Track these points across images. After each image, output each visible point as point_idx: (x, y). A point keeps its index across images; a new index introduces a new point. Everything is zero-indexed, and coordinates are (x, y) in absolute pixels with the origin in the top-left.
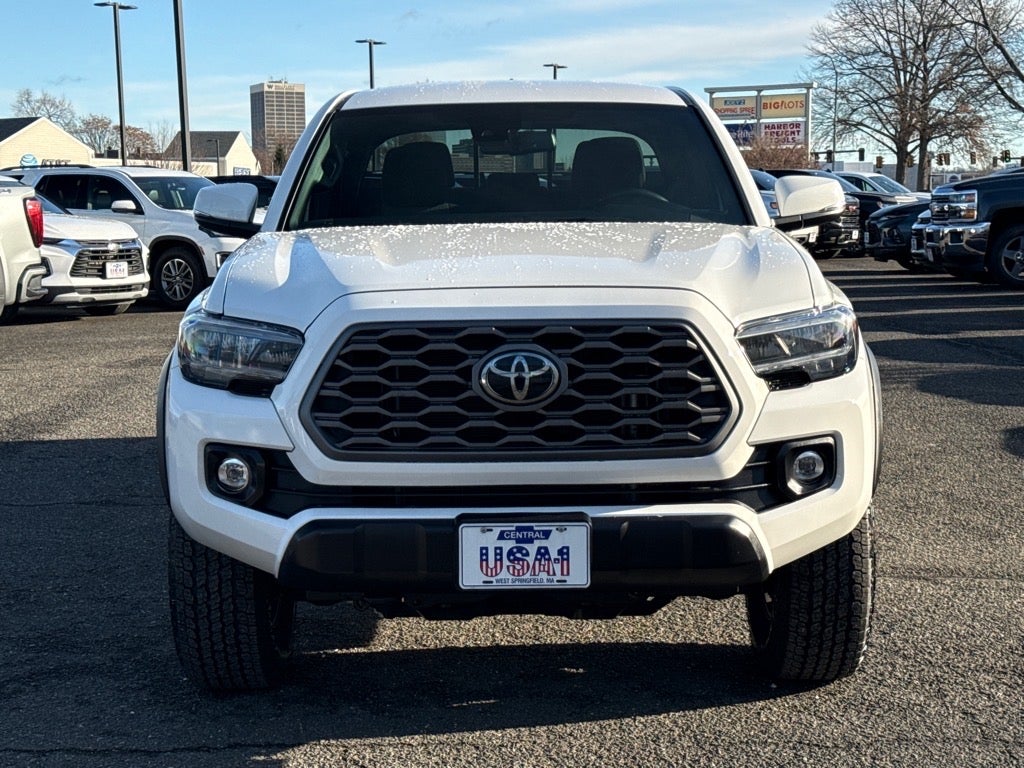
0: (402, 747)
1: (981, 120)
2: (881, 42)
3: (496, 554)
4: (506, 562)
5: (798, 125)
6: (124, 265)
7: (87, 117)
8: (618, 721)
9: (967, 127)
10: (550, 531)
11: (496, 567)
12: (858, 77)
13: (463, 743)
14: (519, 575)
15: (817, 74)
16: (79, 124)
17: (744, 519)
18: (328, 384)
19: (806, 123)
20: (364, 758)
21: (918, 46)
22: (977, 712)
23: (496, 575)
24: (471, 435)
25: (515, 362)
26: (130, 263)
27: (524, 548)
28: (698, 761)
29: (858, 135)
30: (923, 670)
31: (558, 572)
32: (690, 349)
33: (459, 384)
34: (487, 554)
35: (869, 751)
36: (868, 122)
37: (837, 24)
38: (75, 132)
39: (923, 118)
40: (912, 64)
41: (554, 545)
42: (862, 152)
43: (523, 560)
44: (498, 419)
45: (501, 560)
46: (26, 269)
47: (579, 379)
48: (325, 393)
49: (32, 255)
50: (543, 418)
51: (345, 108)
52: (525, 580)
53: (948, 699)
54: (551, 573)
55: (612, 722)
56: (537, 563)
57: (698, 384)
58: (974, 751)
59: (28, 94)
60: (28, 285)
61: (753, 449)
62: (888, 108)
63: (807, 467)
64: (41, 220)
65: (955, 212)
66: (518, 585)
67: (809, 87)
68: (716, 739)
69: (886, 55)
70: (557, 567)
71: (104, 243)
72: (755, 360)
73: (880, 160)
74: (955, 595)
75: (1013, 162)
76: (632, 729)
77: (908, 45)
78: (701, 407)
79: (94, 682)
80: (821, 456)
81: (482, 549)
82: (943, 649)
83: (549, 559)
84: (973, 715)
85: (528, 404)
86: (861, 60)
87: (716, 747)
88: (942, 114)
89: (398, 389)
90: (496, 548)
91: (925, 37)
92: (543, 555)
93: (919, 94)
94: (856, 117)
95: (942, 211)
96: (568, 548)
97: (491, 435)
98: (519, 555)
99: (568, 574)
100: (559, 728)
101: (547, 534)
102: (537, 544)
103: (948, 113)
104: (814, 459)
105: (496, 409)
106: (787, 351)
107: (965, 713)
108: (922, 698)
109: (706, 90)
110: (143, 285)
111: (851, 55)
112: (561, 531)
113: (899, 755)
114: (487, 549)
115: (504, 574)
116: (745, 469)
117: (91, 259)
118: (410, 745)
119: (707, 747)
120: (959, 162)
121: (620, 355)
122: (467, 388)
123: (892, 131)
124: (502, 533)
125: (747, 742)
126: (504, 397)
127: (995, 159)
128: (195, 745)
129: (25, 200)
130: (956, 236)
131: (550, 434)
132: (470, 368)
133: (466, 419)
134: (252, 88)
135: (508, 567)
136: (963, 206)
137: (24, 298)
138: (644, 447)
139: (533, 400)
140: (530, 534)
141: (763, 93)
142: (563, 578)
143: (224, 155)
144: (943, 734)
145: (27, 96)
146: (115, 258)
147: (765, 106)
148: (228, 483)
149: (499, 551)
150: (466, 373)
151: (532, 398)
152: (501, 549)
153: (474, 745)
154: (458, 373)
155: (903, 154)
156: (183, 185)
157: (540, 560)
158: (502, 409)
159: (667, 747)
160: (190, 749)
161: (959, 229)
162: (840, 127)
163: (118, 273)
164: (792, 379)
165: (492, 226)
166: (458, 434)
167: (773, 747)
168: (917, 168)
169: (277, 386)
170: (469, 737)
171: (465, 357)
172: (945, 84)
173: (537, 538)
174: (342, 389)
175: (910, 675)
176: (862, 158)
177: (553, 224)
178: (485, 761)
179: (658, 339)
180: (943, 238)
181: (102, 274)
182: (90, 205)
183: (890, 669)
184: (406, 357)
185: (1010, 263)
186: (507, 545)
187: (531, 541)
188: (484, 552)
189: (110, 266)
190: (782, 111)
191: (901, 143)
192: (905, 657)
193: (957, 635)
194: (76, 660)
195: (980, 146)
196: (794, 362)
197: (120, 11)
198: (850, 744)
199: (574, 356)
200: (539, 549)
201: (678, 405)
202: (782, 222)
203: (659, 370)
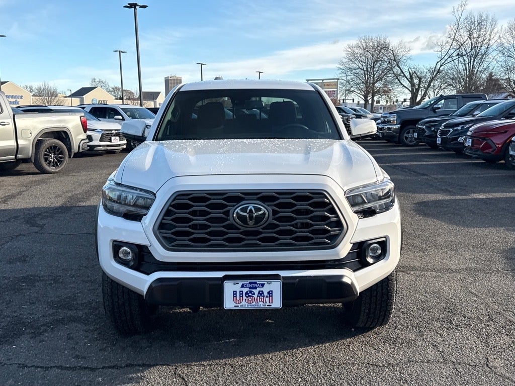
0: (200, 366)
1: (390, 90)
2: (360, 65)
3: (240, 294)
4: (245, 297)
5: (334, 91)
6: (118, 138)
7: (113, 87)
8: (291, 351)
9: (386, 92)
10: (264, 284)
11: (240, 299)
12: (353, 76)
13: (226, 364)
14: (250, 303)
15: (341, 75)
16: (111, 89)
17: (348, 276)
18: (165, 218)
19: (337, 91)
20: (183, 373)
21: (371, 67)
22: (438, 344)
23: (240, 303)
24: (230, 240)
25: (249, 208)
26: (119, 137)
27: (252, 291)
28: (326, 374)
29: (353, 94)
30: (411, 320)
31: (268, 301)
32: (326, 203)
33: (224, 218)
34: (236, 294)
35: (398, 368)
36: (356, 90)
37: (347, 60)
38: (109, 91)
39: (373, 89)
40: (370, 72)
41: (266, 290)
42: (353, 100)
43: (252, 296)
44: (241, 233)
45: (242, 296)
46: (82, 141)
47: (277, 216)
48: (164, 221)
49: (84, 136)
50: (261, 233)
51: (180, 90)
52: (253, 305)
53: (424, 337)
54: (265, 302)
55: (288, 351)
56: (258, 298)
57: (329, 218)
58: (441, 368)
59: (95, 79)
60: (82, 146)
61: (352, 245)
62: (362, 86)
63: (374, 250)
64: (86, 124)
65: (389, 122)
66: (250, 307)
67: (338, 79)
68: (333, 361)
69: (362, 69)
70: (267, 299)
71: (111, 130)
72: (352, 205)
73: (359, 102)
74: (416, 280)
75: (399, 103)
76: (297, 355)
77: (368, 67)
78: (331, 228)
79: (77, 326)
80: (380, 246)
81: (234, 292)
82: (417, 309)
83: (264, 296)
84: (436, 346)
85: (254, 227)
86: (354, 71)
87: (333, 366)
88: (378, 88)
89: (197, 220)
90: (240, 291)
91: (374, 64)
92: (261, 294)
93: (372, 81)
94: (352, 89)
95: (385, 121)
96: (272, 291)
97: (238, 240)
98: (250, 294)
99: (272, 303)
100: (266, 356)
101: (263, 285)
102: (258, 289)
103: (380, 88)
104: (377, 247)
105: (240, 229)
106: (366, 201)
107: (433, 345)
108: (414, 337)
109: (306, 80)
110: (124, 144)
111: (351, 69)
112: (269, 284)
113: (411, 371)
114: (236, 292)
115: (244, 303)
116: (349, 253)
117: (107, 136)
118: (203, 365)
119: (329, 366)
120: (383, 103)
121: (295, 205)
122: (227, 220)
123: (363, 93)
124: (243, 284)
125: (346, 364)
126: (244, 224)
127: (394, 102)
128: (112, 365)
129: (81, 117)
130: (389, 129)
131: (264, 240)
132: (229, 211)
133: (227, 233)
134: (165, 78)
135: (245, 299)
136: (392, 119)
137: (81, 150)
138: (306, 246)
139: (256, 226)
140: (255, 285)
141: (324, 81)
142: (270, 304)
143: (156, 99)
144: (427, 357)
145: (94, 80)
146: (115, 135)
147: (325, 85)
148: (123, 258)
149: (241, 293)
150: (227, 213)
151: (256, 224)
152: (242, 291)
153: (231, 365)
154: (223, 213)
155: (366, 101)
156: (138, 111)
157: (260, 296)
158: (243, 229)
159: (312, 366)
160: (110, 367)
161: (390, 127)
162: (347, 92)
163: (116, 140)
164: (368, 213)
165: (239, 141)
166: (224, 240)
167: (357, 366)
168: (370, 105)
169: (144, 217)
170: (229, 361)
171: (227, 206)
172: (380, 79)
173: (258, 287)
174: (172, 220)
175: (407, 323)
176: (353, 102)
177: (264, 140)
178: (235, 375)
179: (312, 198)
180: (385, 130)
181: (110, 141)
182: (107, 117)
183: (398, 319)
184: (200, 206)
185: (406, 138)
186: (245, 290)
187: (256, 288)
188: (235, 293)
189: (113, 138)
190: (330, 87)
191: (366, 97)
192: (403, 312)
193: (421, 301)
194: (72, 314)
195: (390, 98)
196: (368, 206)
197: (121, 53)
198: (389, 364)
199: (275, 205)
200: (259, 291)
201: (321, 227)
202: (353, 137)
203: (312, 212)
